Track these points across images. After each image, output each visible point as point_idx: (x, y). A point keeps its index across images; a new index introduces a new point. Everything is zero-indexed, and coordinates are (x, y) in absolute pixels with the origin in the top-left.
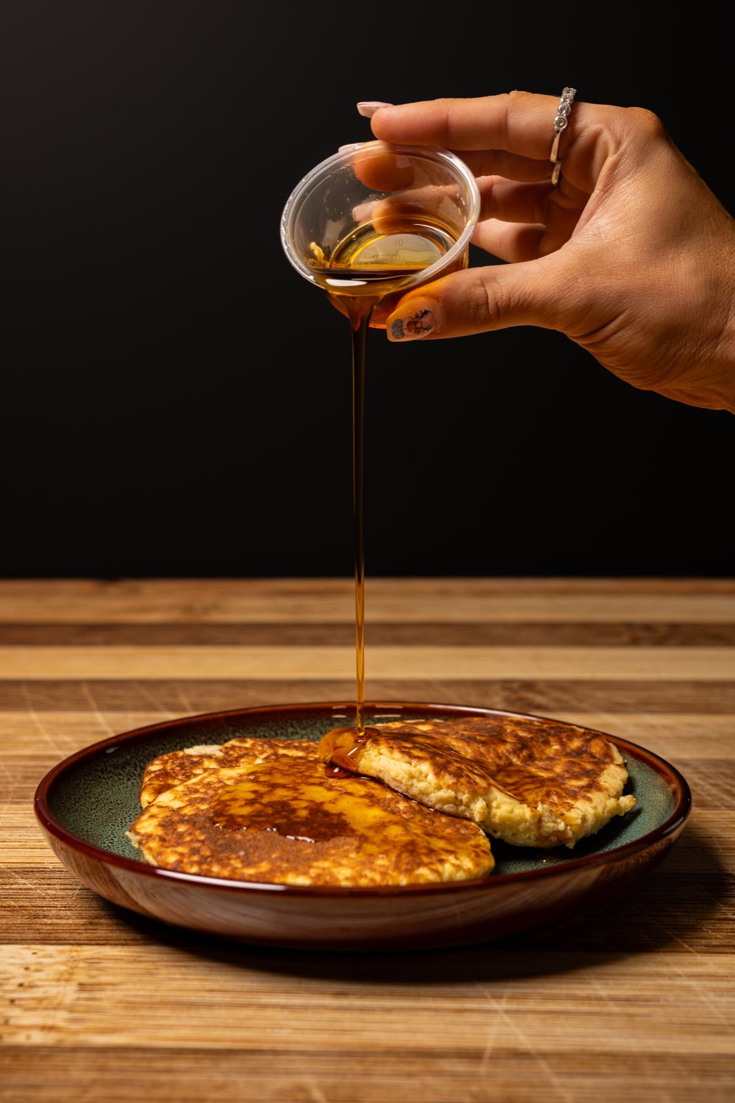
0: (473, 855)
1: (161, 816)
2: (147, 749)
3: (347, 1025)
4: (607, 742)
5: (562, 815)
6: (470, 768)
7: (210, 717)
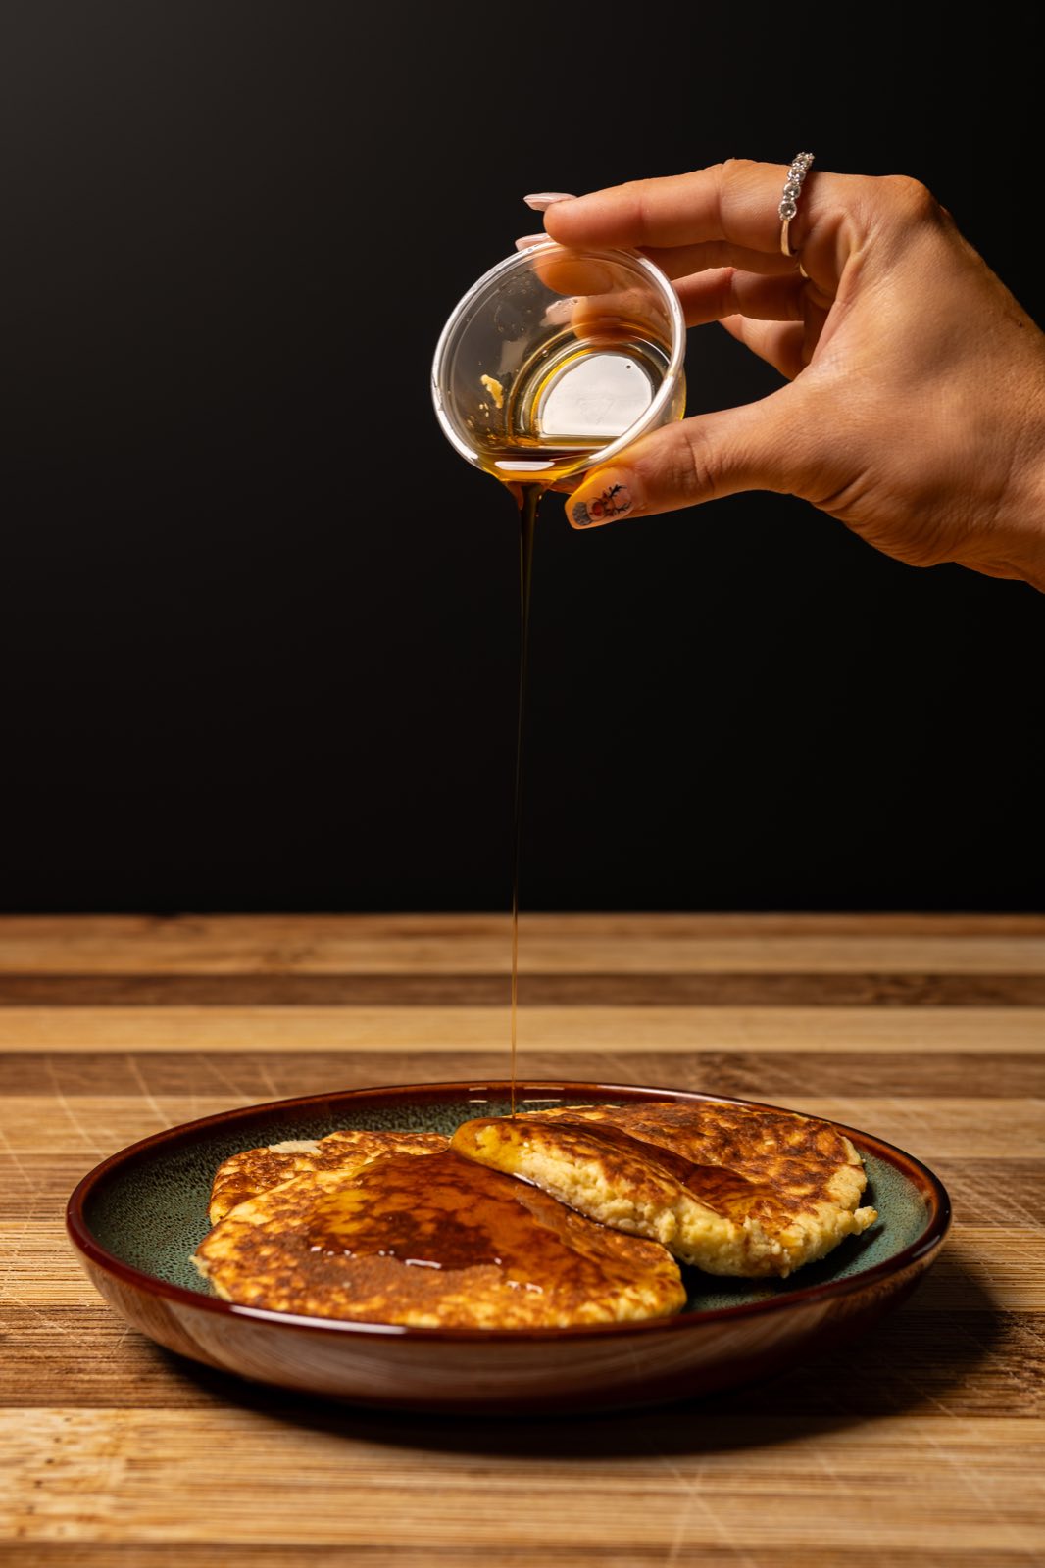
0: (657, 1287)
1: (239, 1234)
2: (218, 1146)
3: (488, 1514)
4: (838, 1135)
5: (778, 1233)
6: (654, 1171)
7: (304, 1102)
